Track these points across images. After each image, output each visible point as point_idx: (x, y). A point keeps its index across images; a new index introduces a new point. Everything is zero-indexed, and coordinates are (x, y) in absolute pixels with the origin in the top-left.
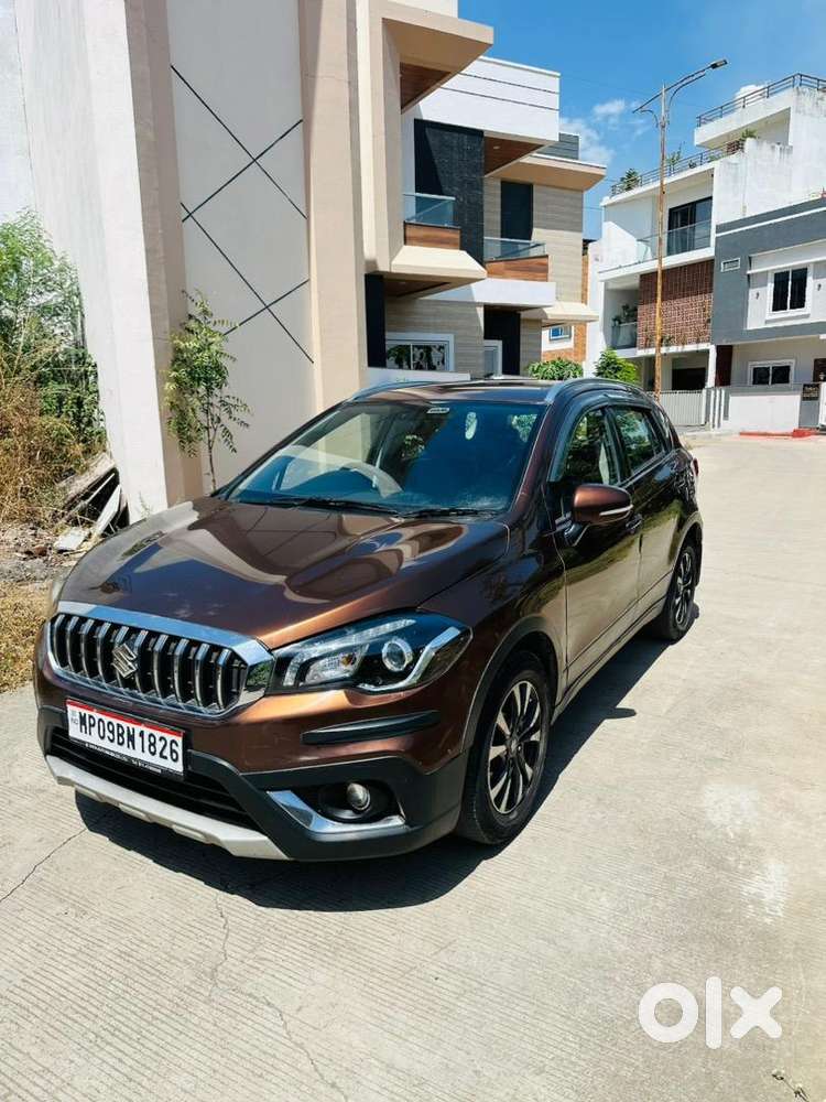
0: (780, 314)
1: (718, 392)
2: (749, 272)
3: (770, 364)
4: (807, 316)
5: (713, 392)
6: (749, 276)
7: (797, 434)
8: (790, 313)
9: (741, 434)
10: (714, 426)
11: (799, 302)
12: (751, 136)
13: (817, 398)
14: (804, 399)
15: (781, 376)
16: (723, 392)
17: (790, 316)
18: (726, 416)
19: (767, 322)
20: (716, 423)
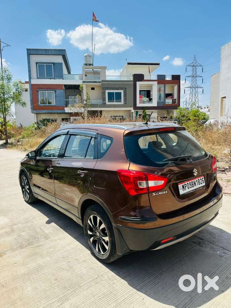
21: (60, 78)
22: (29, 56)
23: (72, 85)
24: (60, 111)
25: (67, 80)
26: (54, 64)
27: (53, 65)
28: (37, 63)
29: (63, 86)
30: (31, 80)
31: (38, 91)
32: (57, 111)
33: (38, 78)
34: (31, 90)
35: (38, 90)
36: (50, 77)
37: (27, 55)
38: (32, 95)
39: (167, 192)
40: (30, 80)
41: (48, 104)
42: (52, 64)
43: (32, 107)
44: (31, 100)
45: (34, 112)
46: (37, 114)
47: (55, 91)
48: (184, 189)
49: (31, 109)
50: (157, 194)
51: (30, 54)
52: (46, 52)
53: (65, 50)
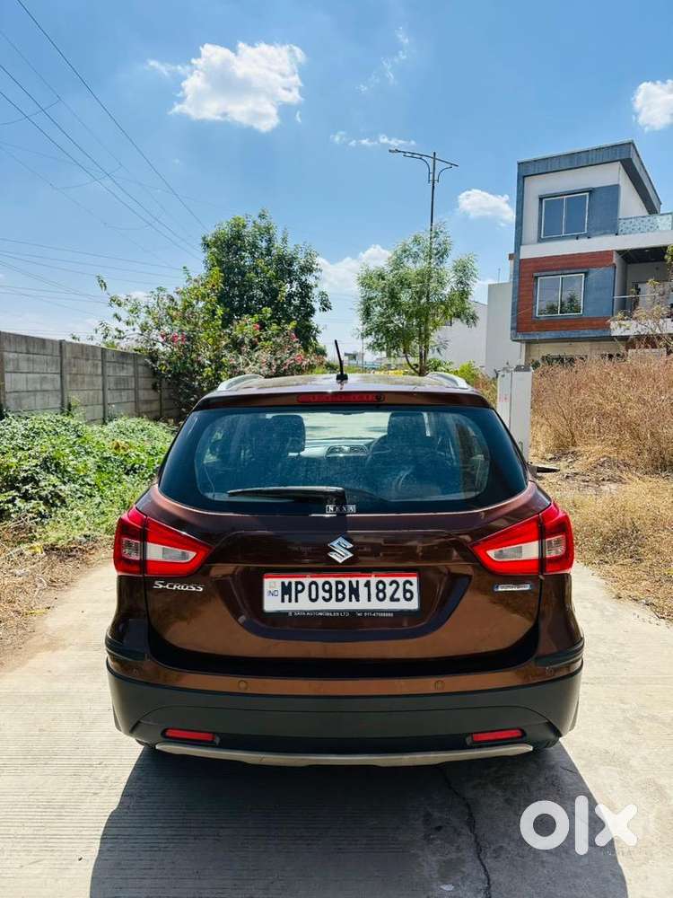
21: (608, 231)
22: (521, 182)
23: (647, 249)
24: (592, 334)
25: (632, 235)
26: (591, 191)
27: (590, 195)
28: (541, 199)
29: (615, 255)
30: (522, 248)
31: (536, 277)
32: (586, 331)
33: (540, 240)
34: (517, 276)
35: (535, 274)
36: (576, 232)
37: (518, 179)
38: (520, 291)
39: (201, 589)
40: (519, 249)
41: (561, 312)
42: (587, 194)
43: (515, 325)
44: (513, 304)
45: (520, 338)
46: (529, 343)
47: (586, 274)
48: (287, 597)
49: (512, 329)
50: (167, 587)
51: (524, 177)
52: (571, 162)
53: (631, 144)
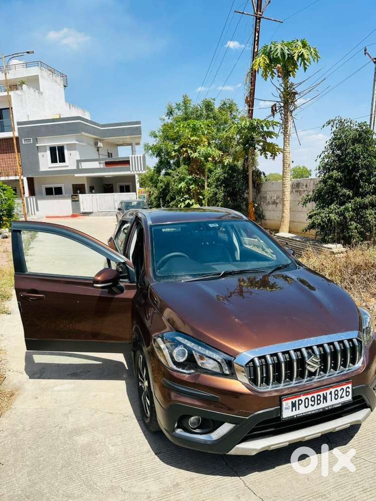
0: (55, 165)
1: (31, 199)
2: (37, 145)
3: (53, 186)
4: (67, 166)
5: (29, 199)
6: (37, 146)
7: (73, 216)
8: (59, 164)
9: (47, 217)
10: (32, 214)
11: (62, 160)
12: (24, 84)
13: (78, 201)
14: (73, 201)
15: (59, 191)
16: (34, 199)
17: (59, 166)
18: (37, 210)
19: (49, 168)
20: (33, 213)
